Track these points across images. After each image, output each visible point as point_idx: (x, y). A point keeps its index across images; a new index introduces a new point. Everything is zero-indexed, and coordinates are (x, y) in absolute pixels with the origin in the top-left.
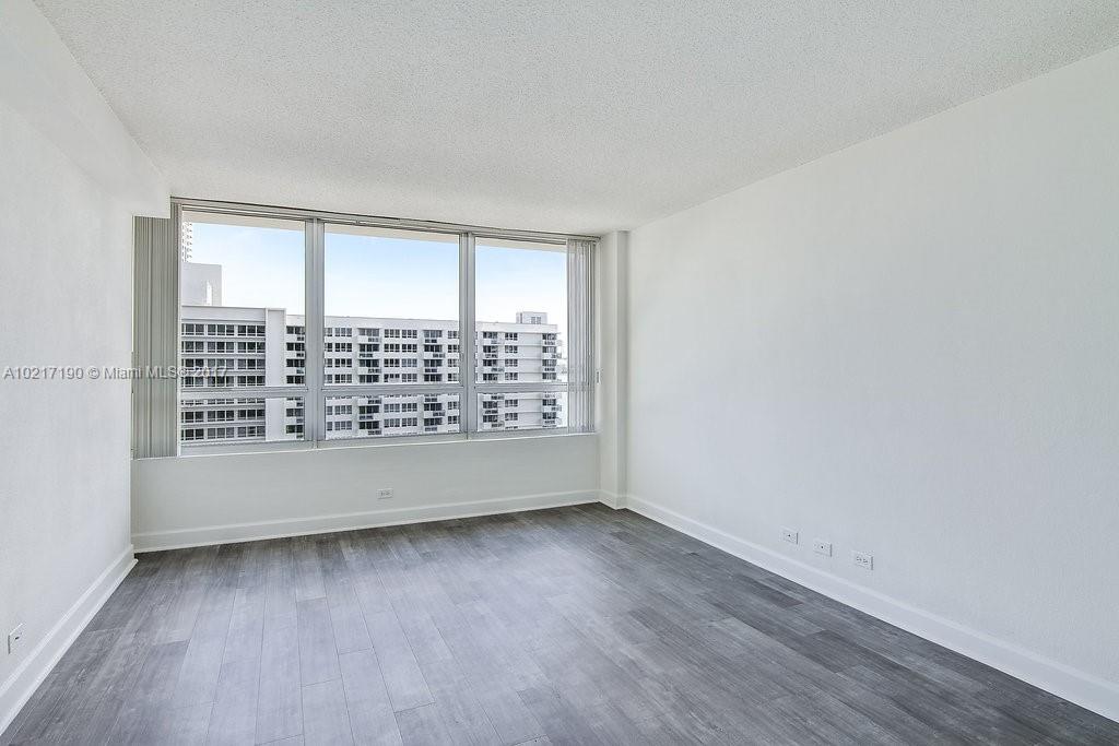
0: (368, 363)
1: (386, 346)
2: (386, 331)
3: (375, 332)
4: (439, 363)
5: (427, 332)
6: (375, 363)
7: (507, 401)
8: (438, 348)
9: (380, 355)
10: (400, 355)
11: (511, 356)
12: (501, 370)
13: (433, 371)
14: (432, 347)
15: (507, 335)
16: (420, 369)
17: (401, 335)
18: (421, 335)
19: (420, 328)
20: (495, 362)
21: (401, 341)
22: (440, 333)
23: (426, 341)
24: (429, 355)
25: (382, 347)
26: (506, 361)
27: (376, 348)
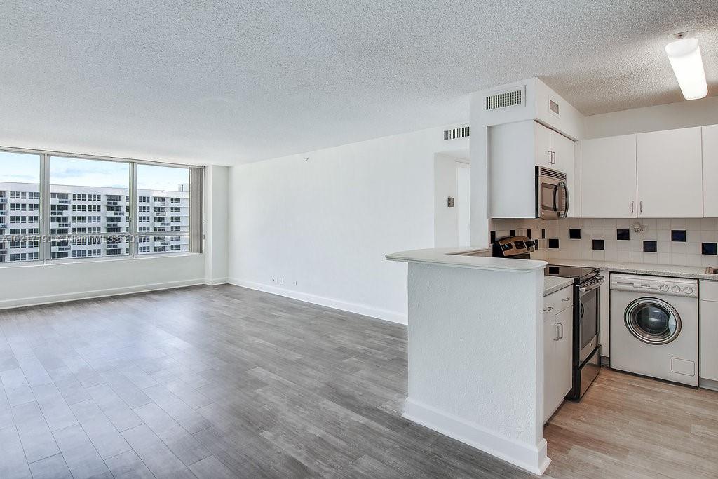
0: (58, 220)
1: (74, 207)
2: (74, 196)
3: (65, 196)
4: (119, 219)
5: (109, 197)
6: (65, 219)
7: (172, 247)
8: (118, 209)
9: (69, 214)
10: (87, 214)
11: (176, 214)
12: (167, 224)
13: (114, 225)
14: (113, 207)
15: (172, 200)
16: (103, 224)
17: (87, 199)
18: (103, 199)
19: (103, 194)
20: (163, 219)
21: (87, 203)
22: (119, 197)
23: (109, 203)
24: (111, 214)
25: (70, 207)
26: (172, 218)
27: (65, 208)
